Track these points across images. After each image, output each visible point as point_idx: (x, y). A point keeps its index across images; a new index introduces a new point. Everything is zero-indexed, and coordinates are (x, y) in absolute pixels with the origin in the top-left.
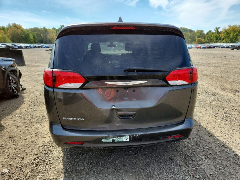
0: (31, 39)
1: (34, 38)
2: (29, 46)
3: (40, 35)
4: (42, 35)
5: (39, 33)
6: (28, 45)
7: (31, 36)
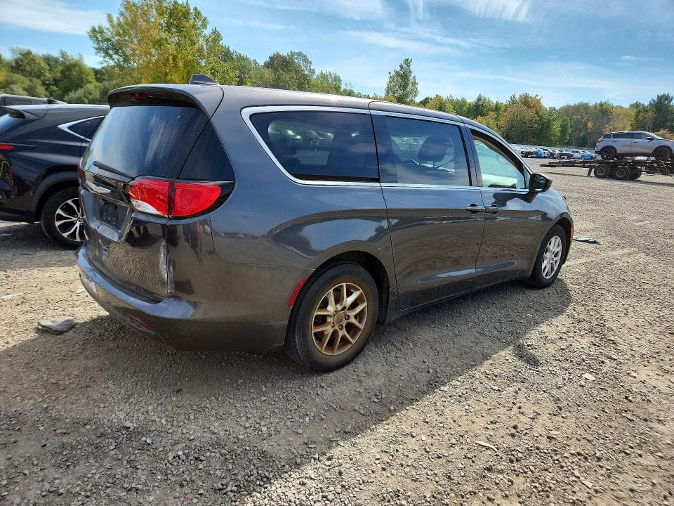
0: (555, 136)
1: (562, 133)
2: (536, 153)
3: (586, 125)
4: (590, 125)
5: (583, 120)
6: (533, 149)
7: (556, 128)
